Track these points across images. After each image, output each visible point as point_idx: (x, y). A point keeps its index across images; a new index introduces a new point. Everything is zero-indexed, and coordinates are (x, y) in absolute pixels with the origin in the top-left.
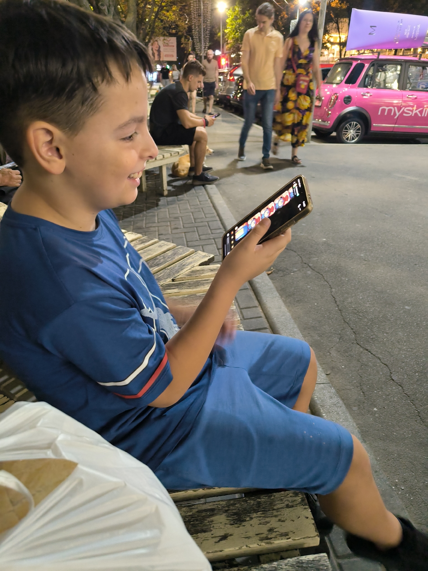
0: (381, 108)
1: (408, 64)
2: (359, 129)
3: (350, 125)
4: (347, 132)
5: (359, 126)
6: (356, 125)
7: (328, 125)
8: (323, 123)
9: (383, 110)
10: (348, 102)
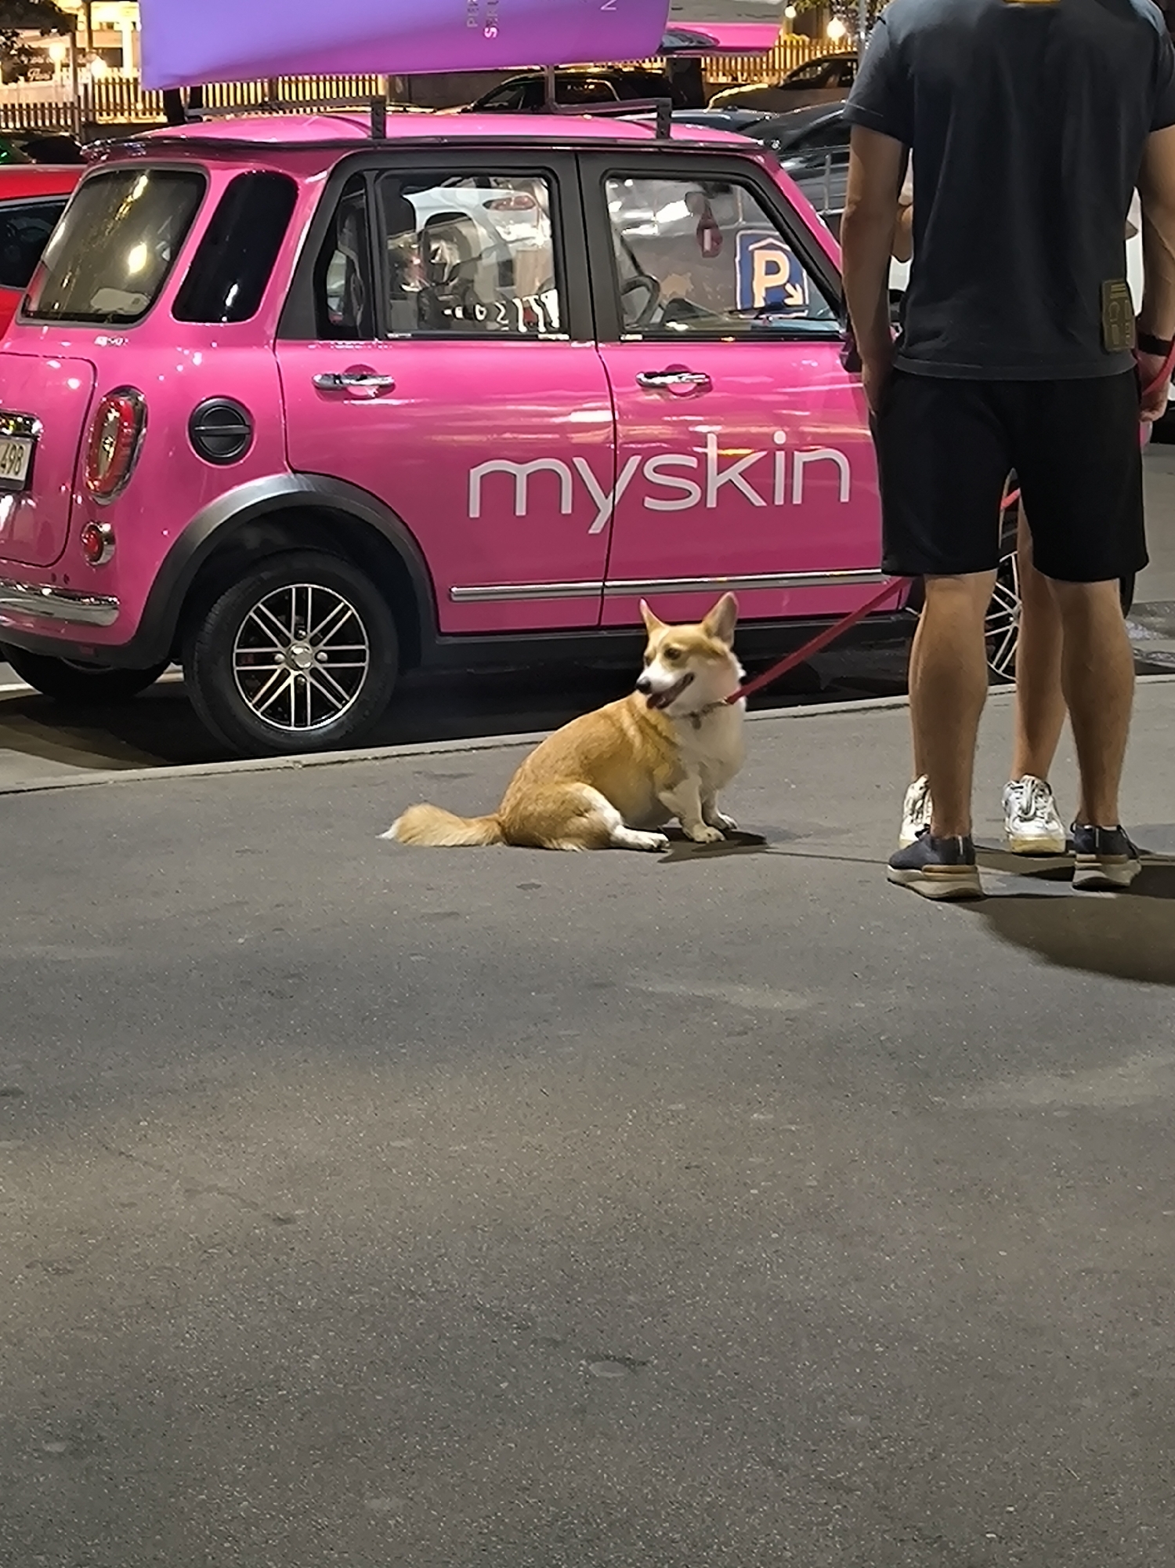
0: (476, 474)
1: (591, 170)
2: (349, 633)
3: (280, 606)
4: (269, 659)
5: (346, 610)
6: (324, 604)
7: (109, 618)
8: (67, 610)
9: (499, 487)
10: (228, 449)
